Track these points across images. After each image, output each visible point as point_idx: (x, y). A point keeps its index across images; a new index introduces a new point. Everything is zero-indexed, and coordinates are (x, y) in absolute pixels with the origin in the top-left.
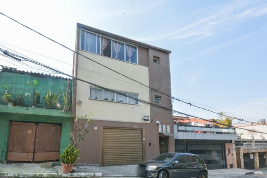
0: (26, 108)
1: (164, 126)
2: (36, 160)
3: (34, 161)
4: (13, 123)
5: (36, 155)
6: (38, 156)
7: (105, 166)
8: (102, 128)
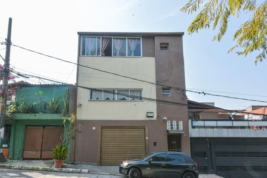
0: (34, 115)
1: (174, 123)
2: (43, 157)
3: (41, 159)
4: (28, 127)
5: (43, 152)
6: (45, 154)
7: (103, 165)
8: (100, 128)
